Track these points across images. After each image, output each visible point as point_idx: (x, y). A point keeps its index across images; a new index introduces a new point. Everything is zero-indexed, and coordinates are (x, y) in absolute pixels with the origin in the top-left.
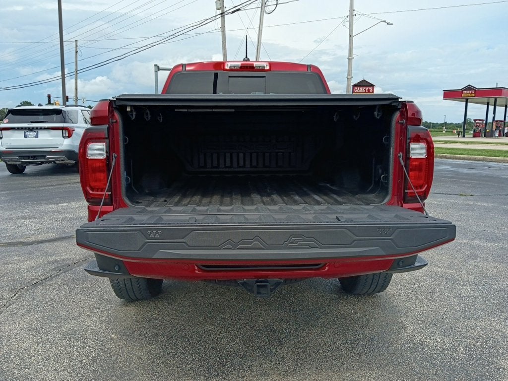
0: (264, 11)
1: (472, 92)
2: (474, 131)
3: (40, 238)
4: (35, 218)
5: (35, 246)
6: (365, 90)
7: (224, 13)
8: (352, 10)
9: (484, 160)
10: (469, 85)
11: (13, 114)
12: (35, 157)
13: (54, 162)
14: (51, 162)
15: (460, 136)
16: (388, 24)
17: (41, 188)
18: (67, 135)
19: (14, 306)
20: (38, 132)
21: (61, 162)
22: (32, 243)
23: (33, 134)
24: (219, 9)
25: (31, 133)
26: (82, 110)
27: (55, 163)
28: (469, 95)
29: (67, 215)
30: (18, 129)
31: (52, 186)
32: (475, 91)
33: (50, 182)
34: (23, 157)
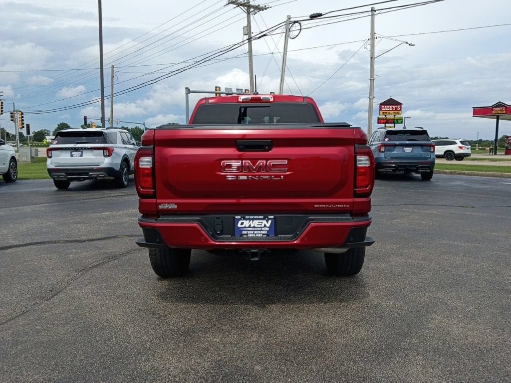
0: (289, 36)
1: (502, 109)
2: (506, 149)
3: (91, 237)
4: (85, 223)
5: (88, 243)
6: (393, 108)
7: (251, 38)
8: (373, 33)
9: (501, 176)
10: (500, 102)
11: (61, 136)
12: (80, 174)
13: (95, 178)
14: (93, 178)
15: (491, 153)
16: (410, 45)
17: (86, 201)
18: (108, 154)
19: (79, 280)
20: (82, 152)
21: (102, 178)
22: (85, 241)
23: (79, 153)
24: (246, 35)
25: (77, 153)
26: (120, 132)
27: (97, 179)
28: (500, 112)
29: (111, 221)
30: (66, 149)
31: (95, 199)
32: (506, 108)
33: (93, 195)
34: (70, 174)
